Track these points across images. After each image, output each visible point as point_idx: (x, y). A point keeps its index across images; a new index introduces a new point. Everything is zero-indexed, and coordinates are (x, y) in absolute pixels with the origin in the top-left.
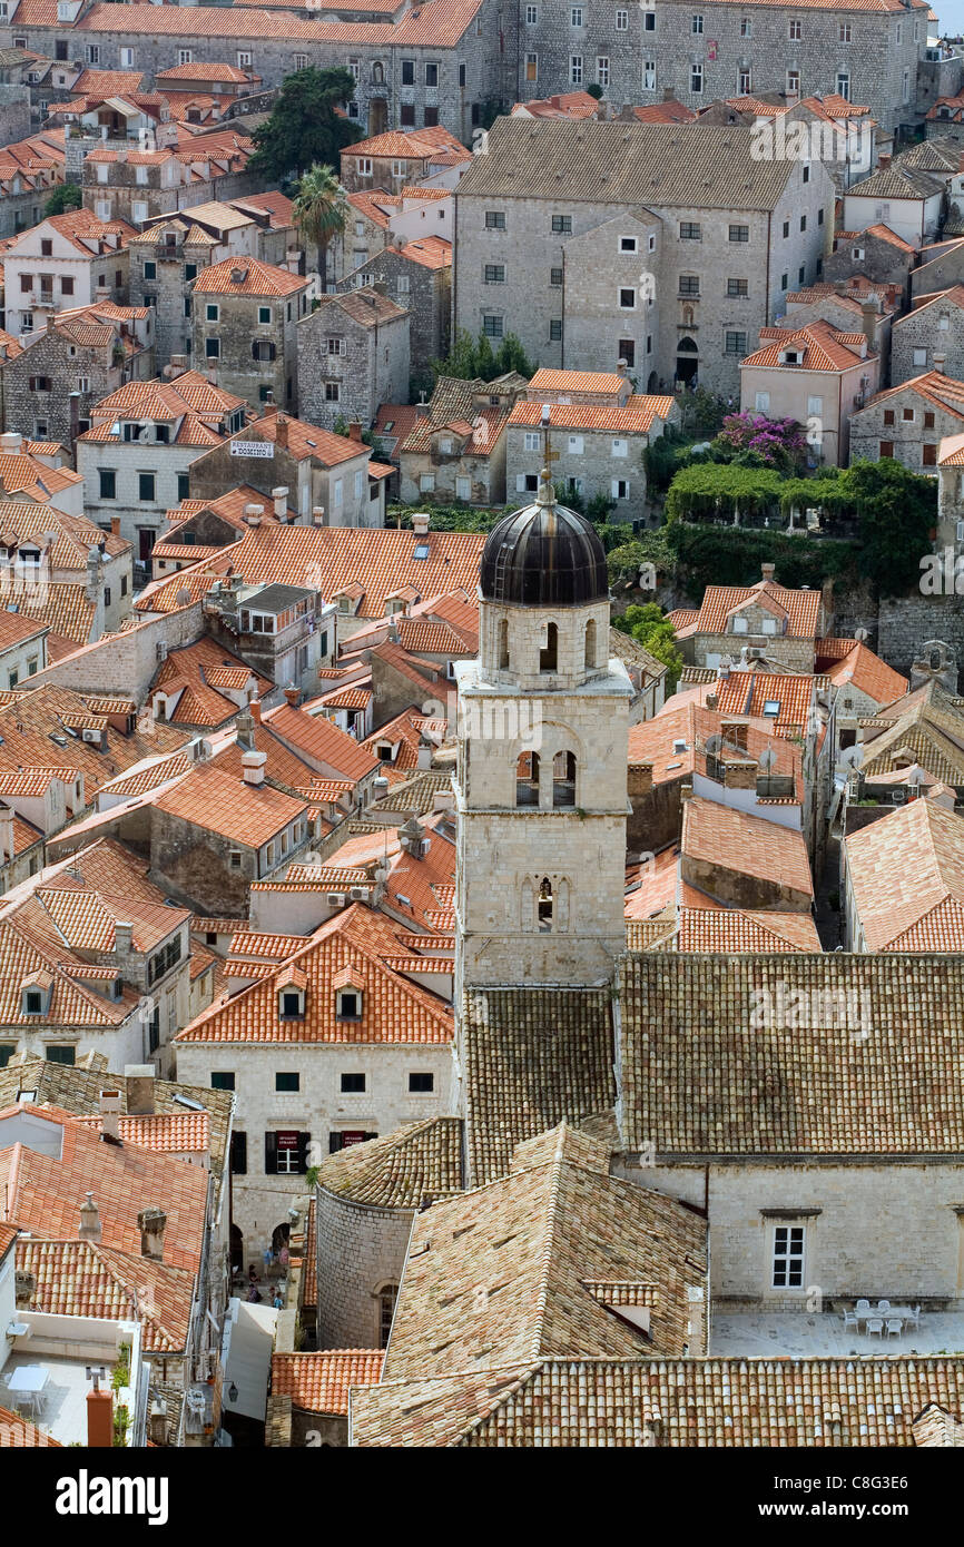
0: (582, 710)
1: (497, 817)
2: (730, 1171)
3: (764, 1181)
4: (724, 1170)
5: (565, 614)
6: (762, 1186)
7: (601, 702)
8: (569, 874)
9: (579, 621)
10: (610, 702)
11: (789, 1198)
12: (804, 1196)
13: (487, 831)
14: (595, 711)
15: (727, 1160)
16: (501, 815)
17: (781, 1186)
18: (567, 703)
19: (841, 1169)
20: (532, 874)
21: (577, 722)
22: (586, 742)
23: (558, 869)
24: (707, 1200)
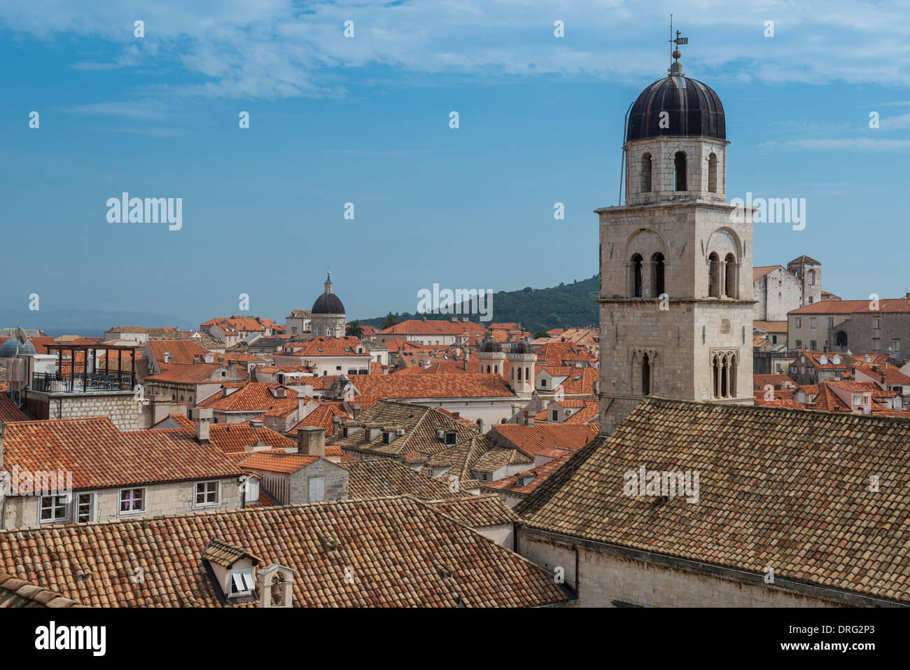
0: (666, 219)
1: (616, 305)
2: (594, 556)
3: (616, 572)
4: (589, 555)
5: (656, 145)
6: (616, 577)
7: (677, 211)
8: (660, 350)
9: (664, 150)
10: (683, 211)
11: (635, 593)
12: (646, 594)
13: (612, 316)
14: (674, 219)
15: (590, 545)
16: (618, 302)
17: (629, 581)
18: (657, 214)
19: (673, 573)
20: (637, 349)
21: (662, 228)
22: (668, 244)
23: (652, 346)
24: (577, 582)
